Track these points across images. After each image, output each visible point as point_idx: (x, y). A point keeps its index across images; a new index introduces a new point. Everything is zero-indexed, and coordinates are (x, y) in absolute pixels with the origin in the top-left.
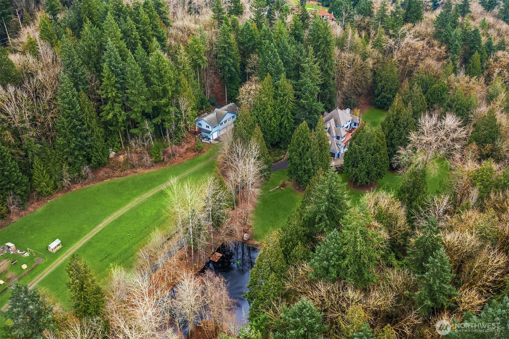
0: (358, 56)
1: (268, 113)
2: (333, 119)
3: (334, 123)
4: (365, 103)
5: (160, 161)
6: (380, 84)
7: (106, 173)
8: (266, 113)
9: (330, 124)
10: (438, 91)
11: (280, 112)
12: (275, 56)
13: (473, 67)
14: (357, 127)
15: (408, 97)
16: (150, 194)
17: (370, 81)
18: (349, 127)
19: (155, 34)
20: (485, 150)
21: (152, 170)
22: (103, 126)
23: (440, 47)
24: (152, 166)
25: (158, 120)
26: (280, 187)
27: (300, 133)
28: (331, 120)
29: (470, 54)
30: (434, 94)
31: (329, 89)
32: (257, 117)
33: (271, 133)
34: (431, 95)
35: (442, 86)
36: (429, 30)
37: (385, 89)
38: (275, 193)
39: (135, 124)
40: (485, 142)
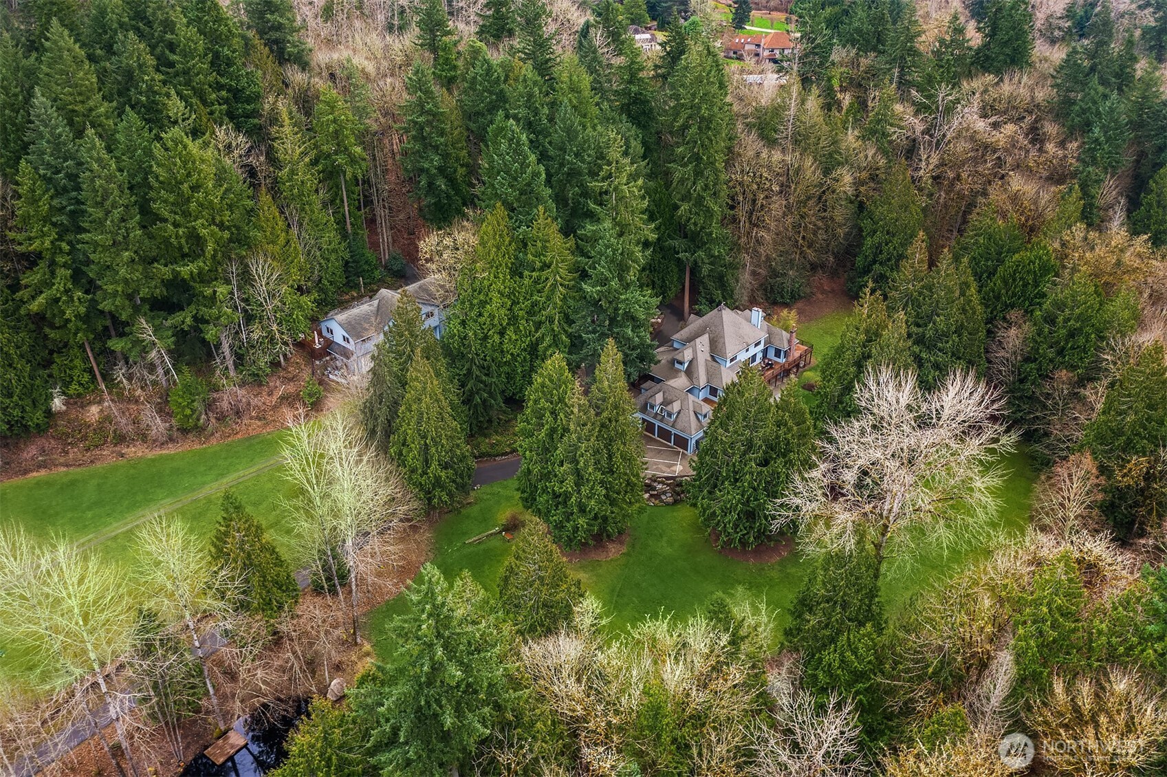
0: (809, 162)
1: (492, 316)
2: (706, 336)
3: (707, 348)
4: (833, 291)
5: (196, 426)
6: (869, 242)
7: (43, 451)
8: (486, 314)
9: (695, 351)
10: (1028, 272)
11: (531, 313)
12: (518, 152)
13: (1159, 202)
14: (782, 360)
15: (923, 287)
16: (126, 524)
17: (841, 232)
18: (758, 360)
19: (223, 81)
20: (1123, 477)
21: (170, 450)
22: (32, 326)
23: (1062, 144)
24: (171, 439)
25: (185, 318)
26: (500, 532)
27: (543, 385)
28: (698, 340)
29: (1153, 167)
30: (1014, 280)
31: (710, 249)
32: (463, 323)
33: (506, 369)
34: (1005, 282)
35: (1040, 258)
36: (1040, 95)
37: (883, 257)
38: (482, 547)
39: (120, 327)
40: (1129, 447)
